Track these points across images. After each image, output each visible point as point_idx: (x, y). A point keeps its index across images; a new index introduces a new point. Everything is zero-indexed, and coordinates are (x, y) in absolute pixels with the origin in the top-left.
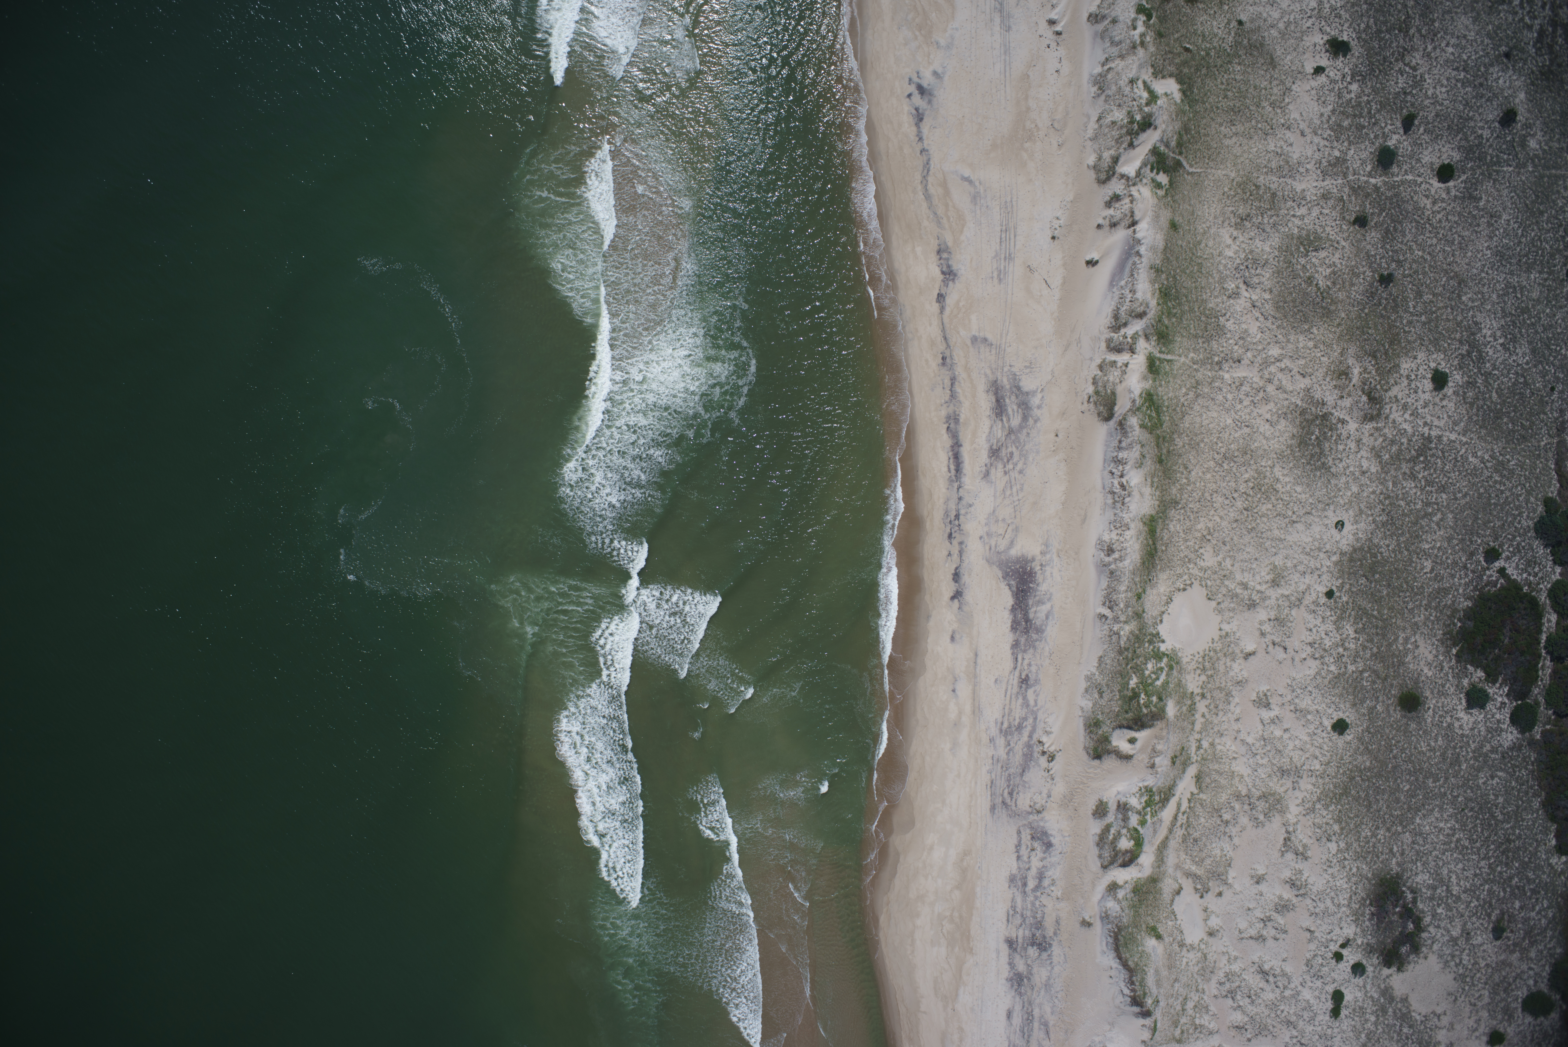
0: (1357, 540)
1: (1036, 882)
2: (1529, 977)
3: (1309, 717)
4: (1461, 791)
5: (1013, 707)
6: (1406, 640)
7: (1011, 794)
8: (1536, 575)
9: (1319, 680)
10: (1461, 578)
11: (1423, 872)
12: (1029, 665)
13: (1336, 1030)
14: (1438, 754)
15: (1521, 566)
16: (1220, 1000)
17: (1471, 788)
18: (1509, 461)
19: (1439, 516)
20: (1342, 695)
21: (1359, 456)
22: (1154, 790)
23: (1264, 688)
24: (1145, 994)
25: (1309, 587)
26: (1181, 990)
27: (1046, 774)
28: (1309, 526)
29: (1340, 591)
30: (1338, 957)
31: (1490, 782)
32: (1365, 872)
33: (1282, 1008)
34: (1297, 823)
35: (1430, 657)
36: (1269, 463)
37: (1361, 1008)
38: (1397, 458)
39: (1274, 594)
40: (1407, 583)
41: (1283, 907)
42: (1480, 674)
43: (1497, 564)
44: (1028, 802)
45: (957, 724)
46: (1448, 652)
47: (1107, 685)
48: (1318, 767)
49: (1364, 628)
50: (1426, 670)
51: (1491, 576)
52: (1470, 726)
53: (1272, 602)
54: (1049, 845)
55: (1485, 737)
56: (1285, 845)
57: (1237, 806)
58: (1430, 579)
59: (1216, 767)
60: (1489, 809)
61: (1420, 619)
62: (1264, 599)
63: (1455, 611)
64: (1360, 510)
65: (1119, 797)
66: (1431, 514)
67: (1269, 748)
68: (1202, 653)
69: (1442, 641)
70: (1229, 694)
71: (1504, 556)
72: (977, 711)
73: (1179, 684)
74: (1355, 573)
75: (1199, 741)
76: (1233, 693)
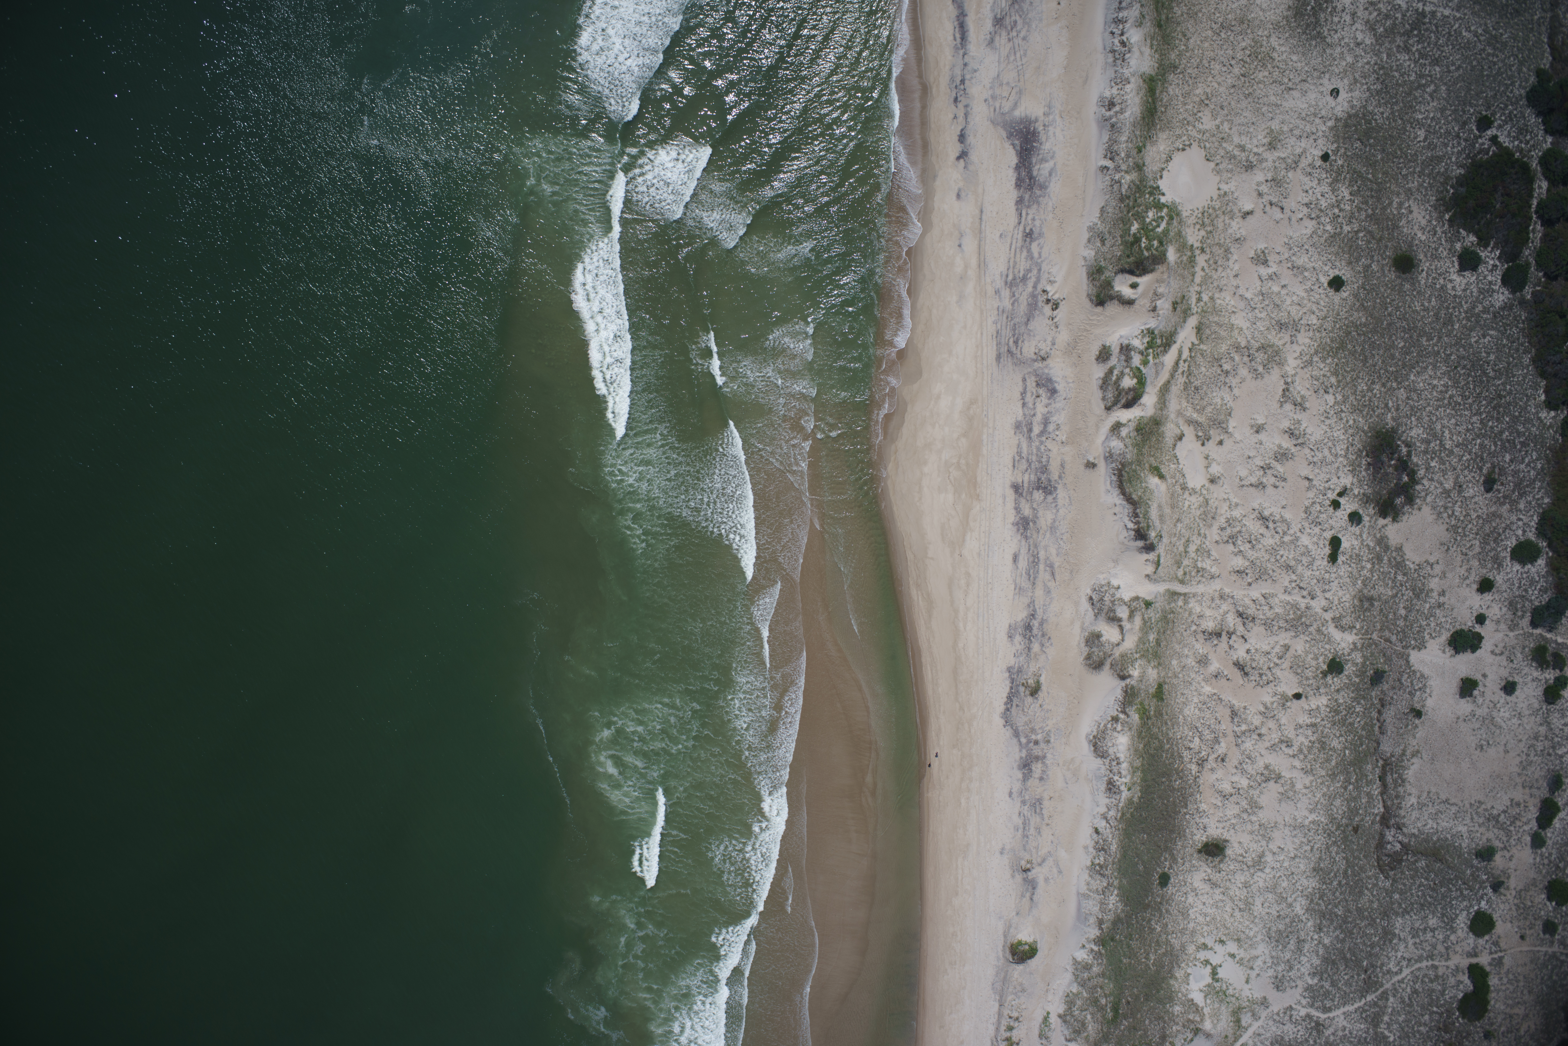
0: (1352, 107)
1: (1041, 428)
2: (1518, 527)
3: (1306, 274)
4: (1454, 350)
5: (1018, 260)
6: (1400, 204)
7: (1016, 343)
8: (1527, 142)
9: (1315, 238)
10: (1453, 147)
11: (1417, 426)
12: (1033, 219)
13: (1333, 575)
14: (1431, 313)
15: (1513, 134)
16: (1222, 545)
17: (1464, 347)
18: (1502, 35)
19: (1432, 87)
20: (1337, 253)
21: (1354, 28)
22: (1156, 332)
23: (1262, 246)
24: (1148, 527)
25: (1304, 151)
26: (1183, 531)
27: (1050, 322)
28: (1304, 93)
29: (1336, 155)
30: (1336, 505)
31: (1482, 341)
32: (1361, 425)
33: (1281, 553)
34: (1295, 375)
35: (1424, 222)
36: (1266, 33)
37: (1358, 555)
38: (1391, 32)
39: (1271, 156)
40: (1401, 149)
41: (1282, 456)
42: (1472, 238)
43: (1489, 132)
44: (1033, 350)
45: (963, 278)
46: (1440, 218)
47: (1109, 233)
48: (1315, 321)
49: (1359, 190)
50: (1419, 234)
51: (1483, 144)
52: (1463, 287)
53: (1269, 164)
54: (1053, 392)
55: (1477, 298)
56: (1284, 395)
57: (1237, 358)
58: (1423, 147)
59: (1216, 319)
60: (1481, 366)
61: (1413, 185)
62: (1261, 161)
63: (1448, 178)
64: (1355, 79)
65: (1121, 341)
66: (1424, 85)
67: (1267, 302)
68: (1201, 210)
69: (1435, 207)
70: (1227, 251)
71: (1496, 124)
72: (982, 265)
73: (1179, 234)
74: (1350, 138)
75: (1199, 293)
76: (1232, 250)
